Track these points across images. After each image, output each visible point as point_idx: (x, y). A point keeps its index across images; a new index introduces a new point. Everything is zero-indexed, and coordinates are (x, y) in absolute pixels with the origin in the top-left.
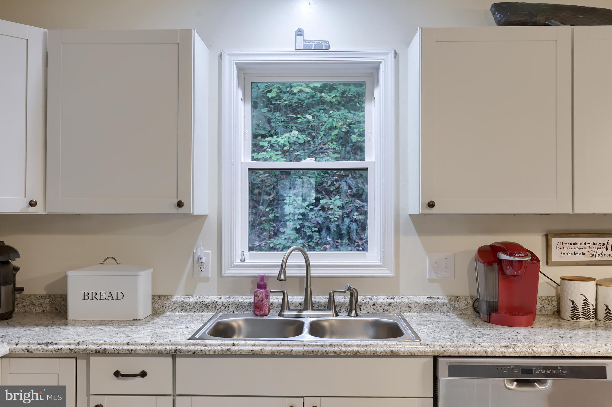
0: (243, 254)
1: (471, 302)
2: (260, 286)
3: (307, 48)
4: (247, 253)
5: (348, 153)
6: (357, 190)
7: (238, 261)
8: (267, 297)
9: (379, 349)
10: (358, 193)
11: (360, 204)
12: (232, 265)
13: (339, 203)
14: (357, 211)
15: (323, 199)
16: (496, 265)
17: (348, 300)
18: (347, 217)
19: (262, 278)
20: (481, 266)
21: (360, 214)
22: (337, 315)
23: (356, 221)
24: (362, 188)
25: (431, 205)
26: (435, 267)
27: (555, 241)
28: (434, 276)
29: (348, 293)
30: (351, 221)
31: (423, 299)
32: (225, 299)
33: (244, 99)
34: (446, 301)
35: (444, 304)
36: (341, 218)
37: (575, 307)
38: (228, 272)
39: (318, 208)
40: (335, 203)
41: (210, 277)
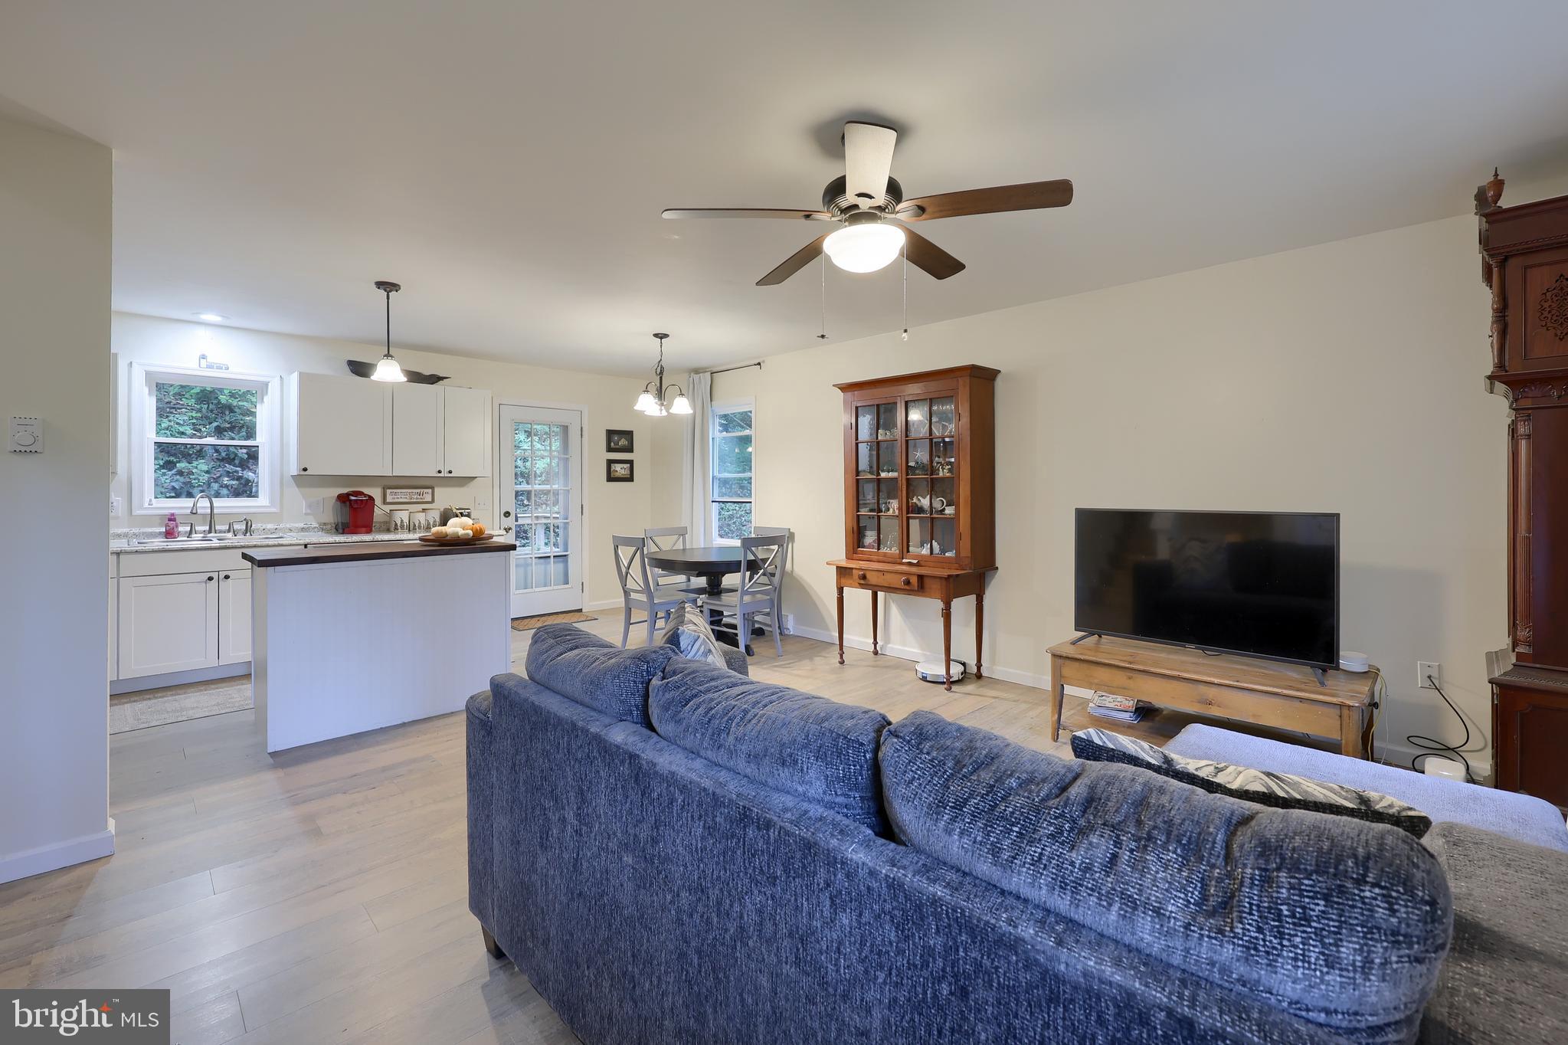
0: (150, 500)
1: (334, 526)
2: (170, 520)
3: (210, 367)
4: (154, 500)
5: (212, 411)
6: (227, 455)
7: (146, 505)
8: (177, 526)
9: (270, 543)
10: (229, 458)
11: (232, 469)
12: (141, 507)
13: (205, 468)
14: (228, 477)
15: (179, 462)
16: (348, 503)
17: (244, 527)
18: (215, 482)
19: (173, 515)
20: (339, 503)
21: (233, 479)
22: (235, 536)
23: (227, 486)
24: (234, 452)
25: (305, 470)
26: (309, 506)
27: (389, 491)
28: (309, 511)
29: (245, 522)
30: (221, 486)
31: (302, 525)
32: (136, 530)
33: (150, 394)
34: (317, 526)
35: (315, 528)
36: (207, 483)
37: (396, 525)
38: (137, 512)
39: (173, 472)
40: (198, 467)
41: (120, 515)
